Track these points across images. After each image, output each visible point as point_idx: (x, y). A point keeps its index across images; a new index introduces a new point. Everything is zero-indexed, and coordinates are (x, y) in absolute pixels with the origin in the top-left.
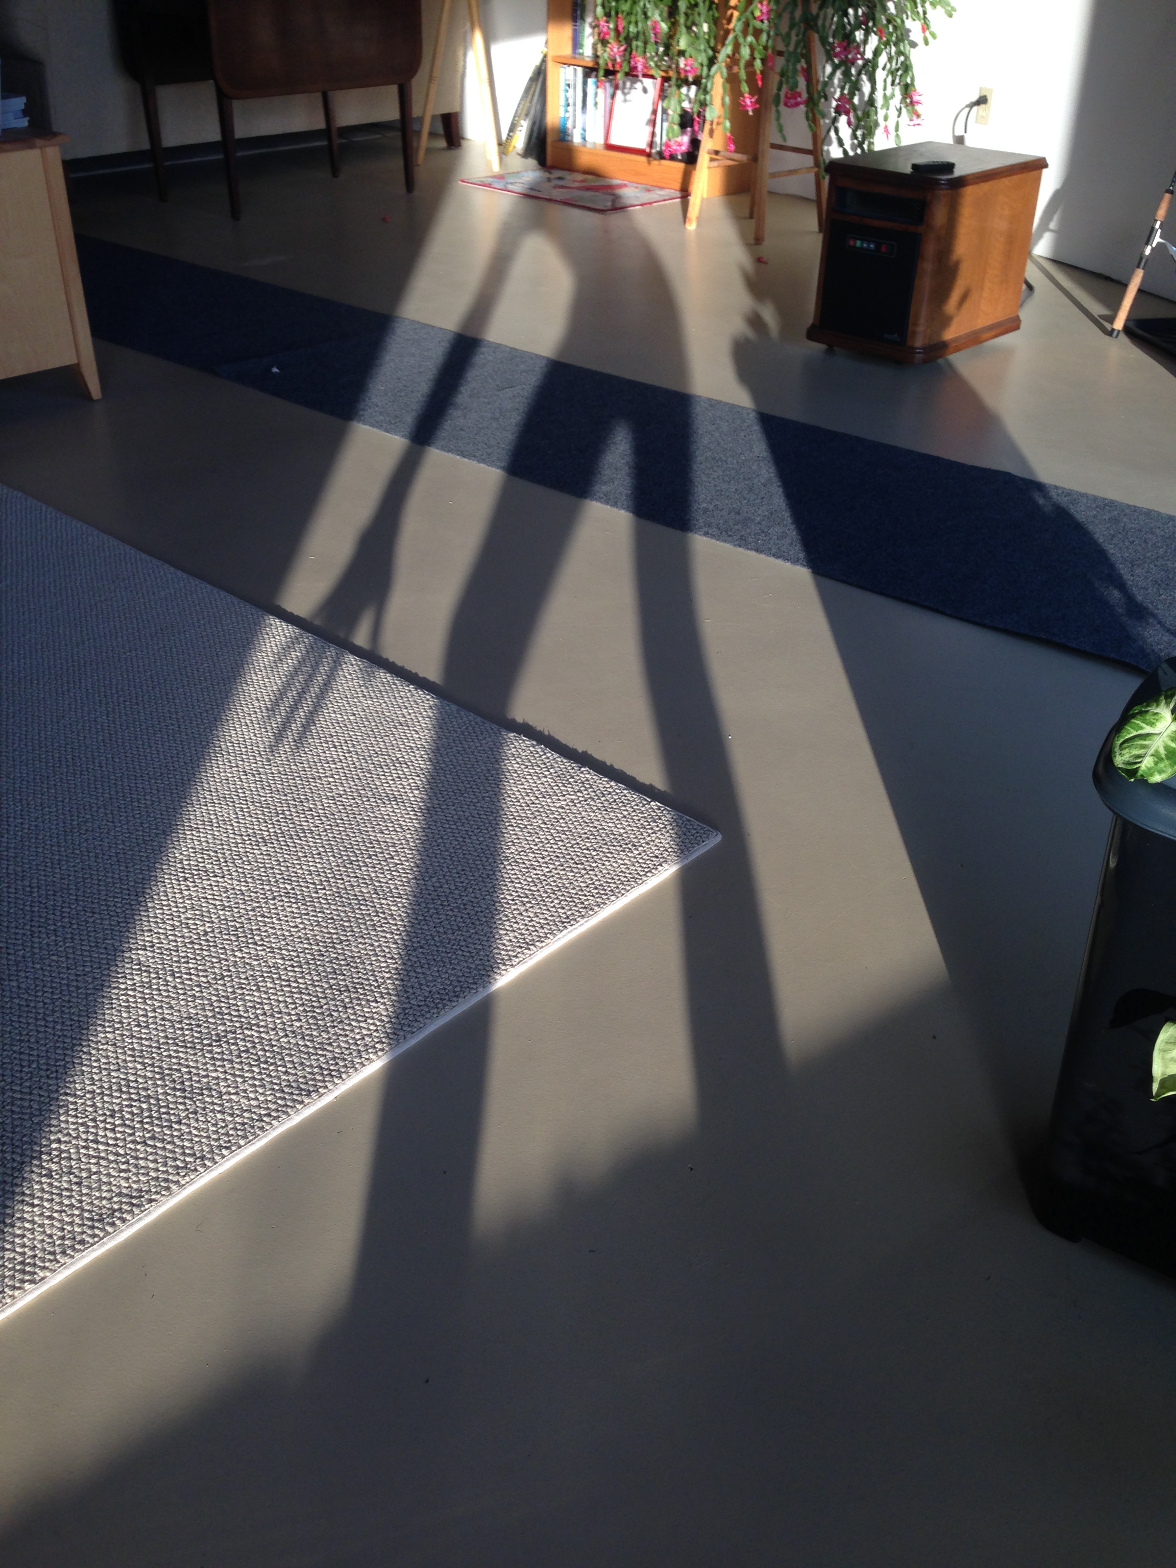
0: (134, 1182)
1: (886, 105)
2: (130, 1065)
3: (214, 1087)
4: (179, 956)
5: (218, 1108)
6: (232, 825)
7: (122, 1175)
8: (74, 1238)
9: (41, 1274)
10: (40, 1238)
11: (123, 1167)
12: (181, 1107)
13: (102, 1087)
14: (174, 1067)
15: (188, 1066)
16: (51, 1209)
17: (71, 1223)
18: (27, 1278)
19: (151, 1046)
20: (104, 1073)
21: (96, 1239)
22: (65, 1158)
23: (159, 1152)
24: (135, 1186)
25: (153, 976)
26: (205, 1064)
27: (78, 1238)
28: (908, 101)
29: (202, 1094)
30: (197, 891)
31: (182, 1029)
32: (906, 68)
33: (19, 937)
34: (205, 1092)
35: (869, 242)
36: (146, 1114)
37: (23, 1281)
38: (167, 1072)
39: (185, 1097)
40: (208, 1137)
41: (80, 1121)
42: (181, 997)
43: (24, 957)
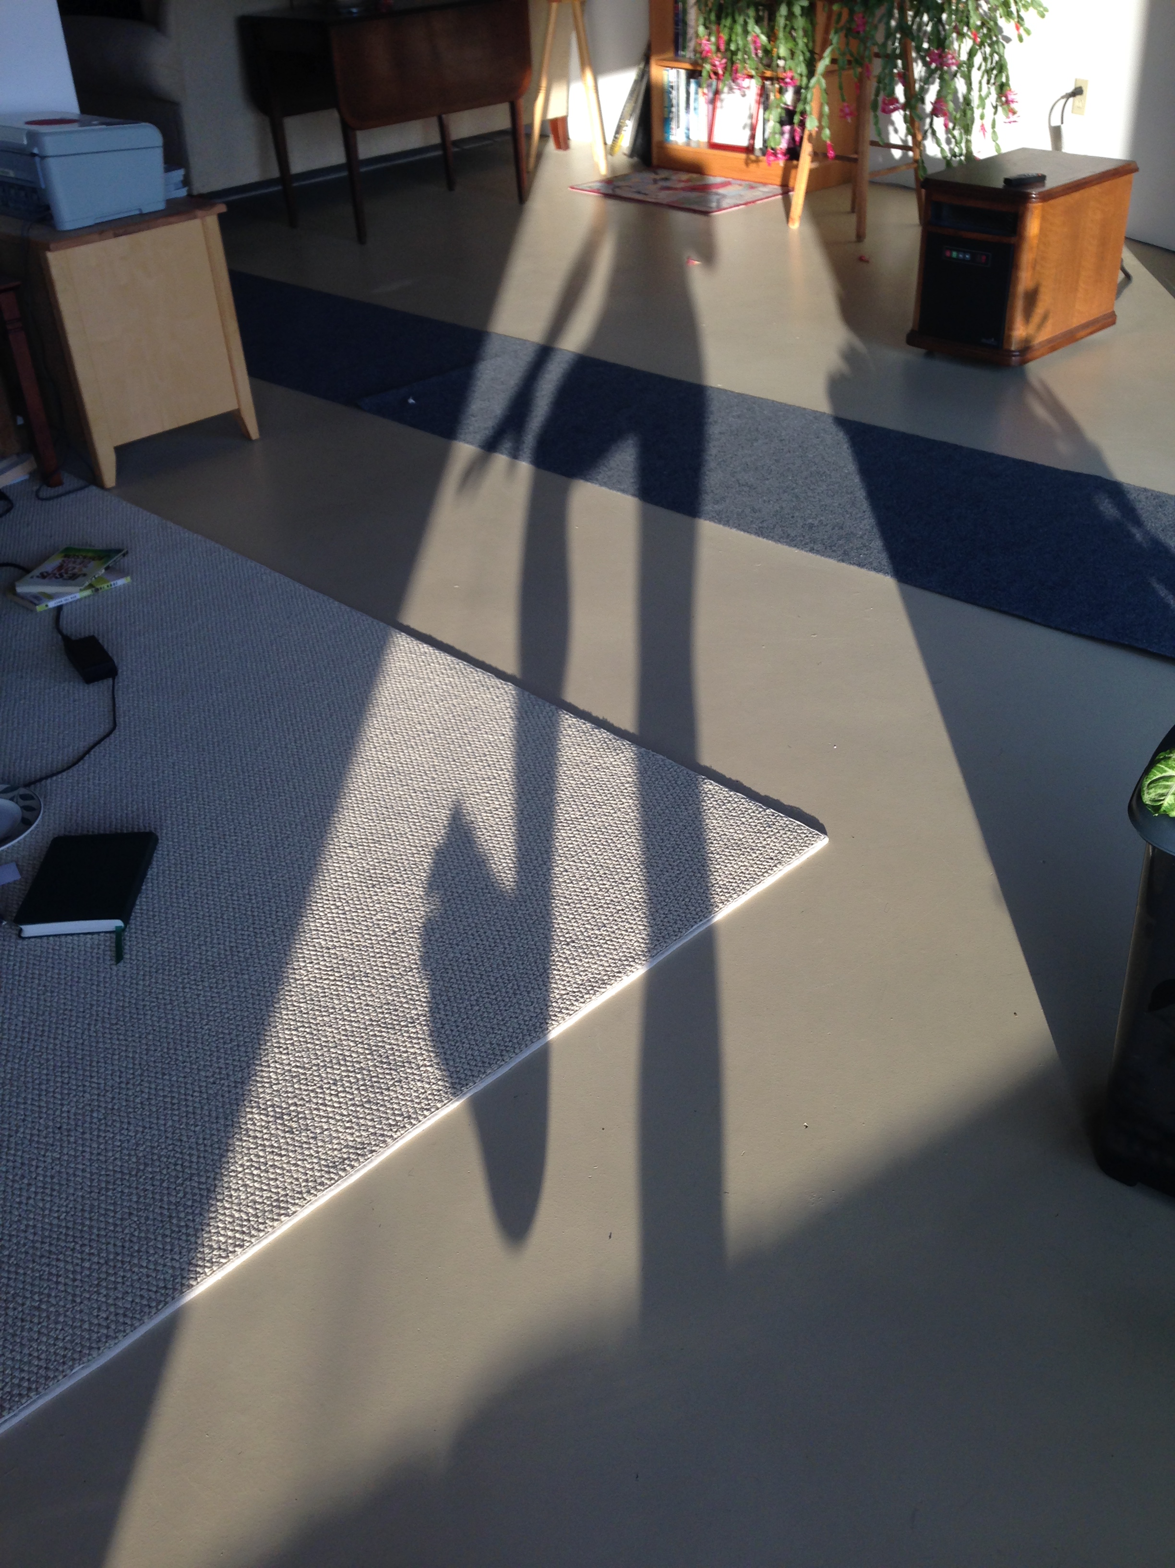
0: (358, 1137)
1: (982, 105)
2: (344, 1042)
3: (413, 1061)
4: (374, 952)
5: (418, 1078)
6: (407, 838)
7: (347, 1131)
8: (315, 1181)
9: (293, 1209)
10: (289, 1181)
11: (348, 1125)
12: (388, 1077)
13: (324, 1061)
14: (380, 1044)
15: (390, 1044)
16: (295, 1158)
17: (312, 1169)
18: (282, 1212)
19: (359, 1028)
20: (325, 1049)
21: (333, 1182)
22: (301, 1118)
23: (375, 1113)
24: (359, 1140)
25: (355, 969)
26: (404, 1042)
27: (319, 1181)
28: (1004, 99)
29: (404, 1067)
30: (384, 896)
31: (382, 1013)
32: (1001, 67)
33: (245, 937)
34: (406, 1064)
35: (965, 253)
36: (361, 1083)
37: (279, 1215)
38: (374, 1048)
39: (391, 1069)
40: (412, 1101)
41: (310, 1088)
42: (380, 986)
43: (251, 954)
